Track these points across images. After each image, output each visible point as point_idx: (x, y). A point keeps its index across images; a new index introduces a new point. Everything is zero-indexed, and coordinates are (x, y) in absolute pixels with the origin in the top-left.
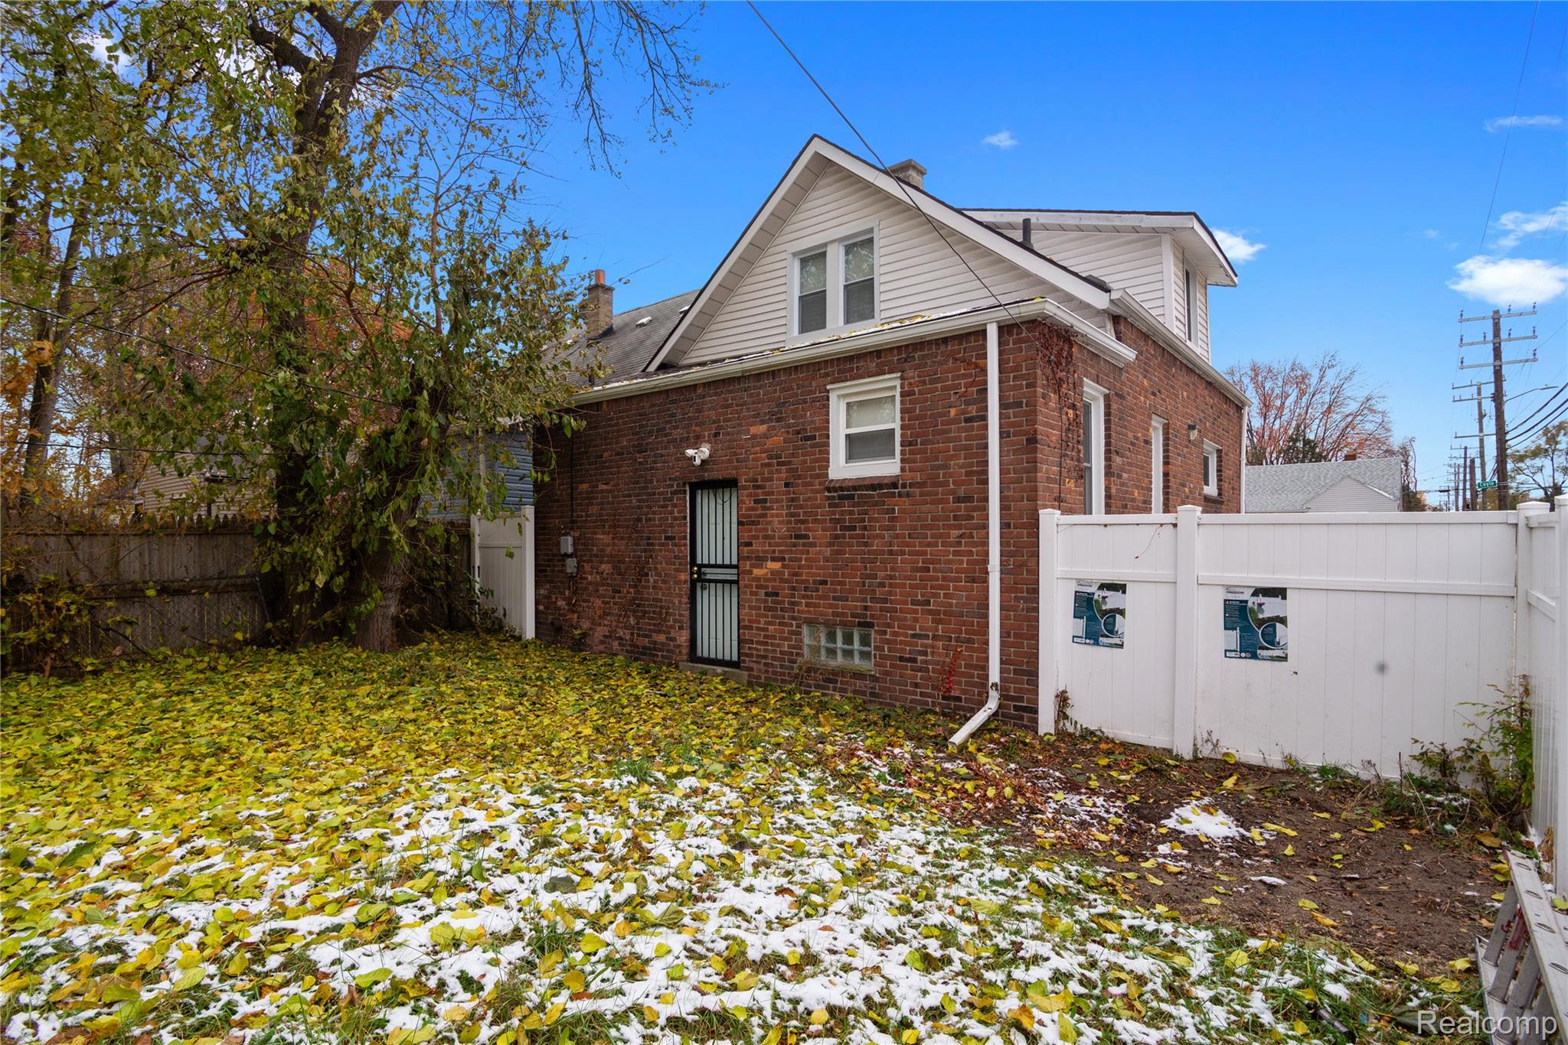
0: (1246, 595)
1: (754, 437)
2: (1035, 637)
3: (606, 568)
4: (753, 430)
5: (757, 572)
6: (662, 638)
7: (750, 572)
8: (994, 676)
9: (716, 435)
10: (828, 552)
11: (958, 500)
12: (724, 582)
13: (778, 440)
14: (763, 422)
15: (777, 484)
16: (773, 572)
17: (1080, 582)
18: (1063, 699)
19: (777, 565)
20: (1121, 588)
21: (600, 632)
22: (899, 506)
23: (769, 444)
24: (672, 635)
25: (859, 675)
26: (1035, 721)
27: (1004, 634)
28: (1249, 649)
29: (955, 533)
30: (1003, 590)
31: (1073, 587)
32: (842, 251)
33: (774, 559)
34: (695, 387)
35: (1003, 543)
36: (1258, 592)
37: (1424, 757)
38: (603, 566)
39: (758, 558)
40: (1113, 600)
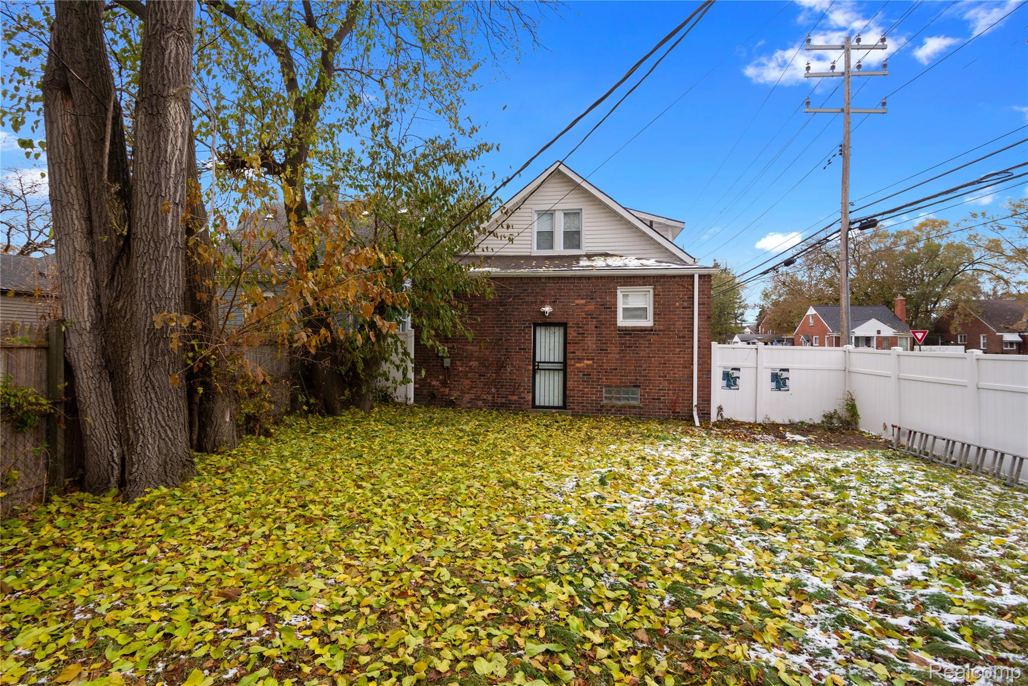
0: (777, 371)
1: (577, 305)
2: (710, 387)
3: (474, 364)
4: (577, 302)
5: (578, 365)
6: (516, 398)
7: (574, 365)
8: (695, 402)
9: (554, 302)
10: (617, 356)
11: (680, 337)
12: (554, 370)
13: (591, 307)
14: (582, 299)
15: (591, 326)
16: (587, 365)
17: (725, 368)
18: (720, 409)
19: (590, 362)
20: (738, 369)
21: (467, 397)
22: (653, 339)
23: (586, 308)
24: (523, 395)
25: (634, 407)
26: (710, 418)
27: (699, 387)
28: (778, 388)
29: (678, 350)
30: (699, 371)
31: (723, 369)
32: (562, 215)
33: (588, 360)
34: (540, 278)
35: (699, 354)
36: (781, 370)
37: (825, 416)
38: (471, 363)
39: (579, 359)
40: (736, 374)
